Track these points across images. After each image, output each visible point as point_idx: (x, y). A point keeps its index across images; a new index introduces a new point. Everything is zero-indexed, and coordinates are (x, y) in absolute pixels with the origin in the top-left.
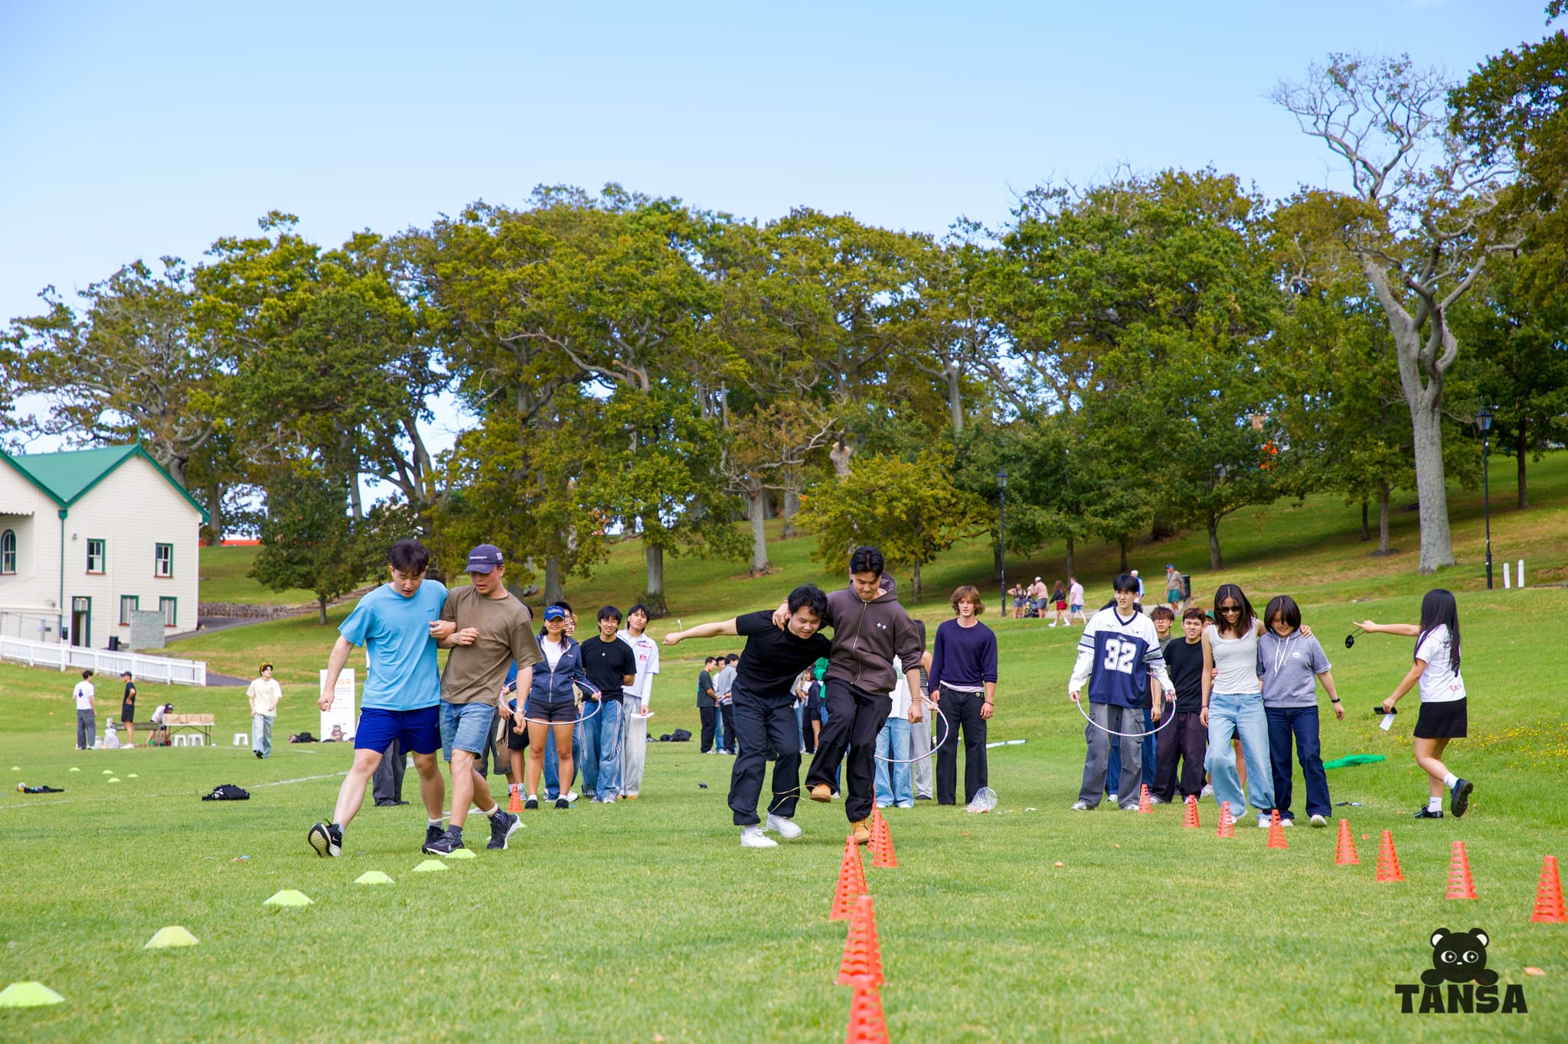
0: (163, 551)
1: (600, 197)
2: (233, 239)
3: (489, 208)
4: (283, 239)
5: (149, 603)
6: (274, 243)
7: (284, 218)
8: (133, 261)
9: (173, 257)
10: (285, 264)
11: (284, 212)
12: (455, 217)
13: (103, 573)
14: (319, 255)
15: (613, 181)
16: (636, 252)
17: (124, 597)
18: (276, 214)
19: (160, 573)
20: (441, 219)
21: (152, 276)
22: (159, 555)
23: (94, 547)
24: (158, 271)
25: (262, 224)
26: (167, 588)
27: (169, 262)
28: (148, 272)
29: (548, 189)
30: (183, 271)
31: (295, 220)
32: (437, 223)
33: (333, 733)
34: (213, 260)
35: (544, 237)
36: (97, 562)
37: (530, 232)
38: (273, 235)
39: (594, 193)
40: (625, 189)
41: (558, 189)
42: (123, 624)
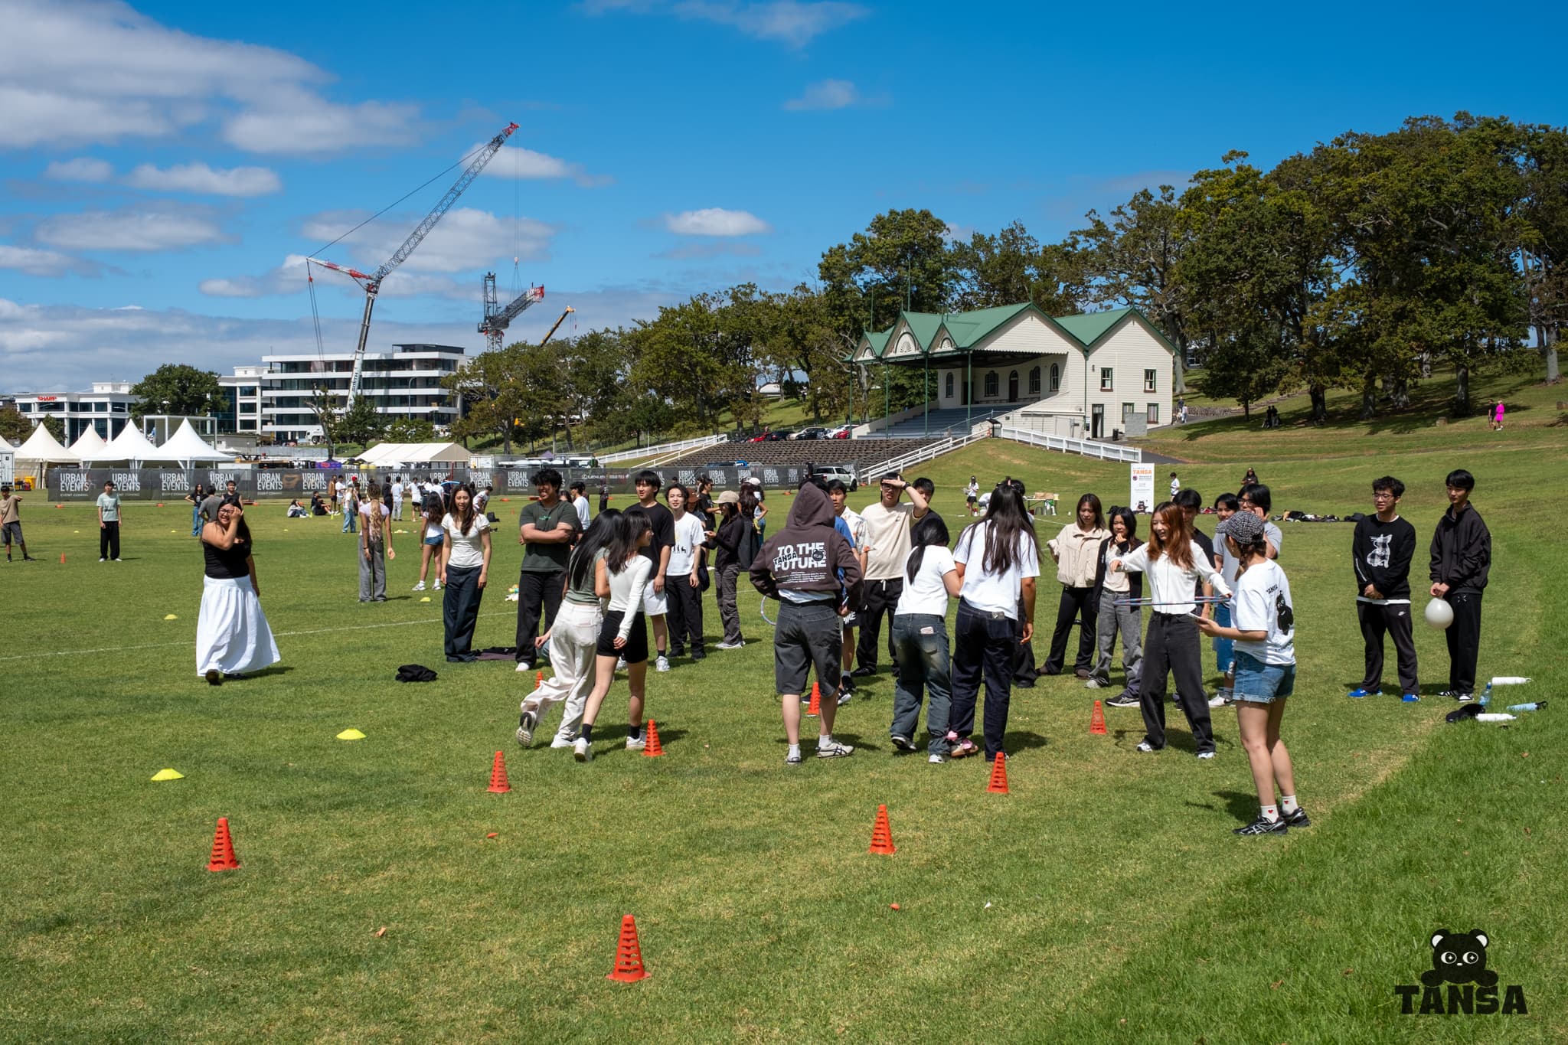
0: (1150, 374)
1: (1452, 122)
2: (1207, 172)
3: (1357, 135)
4: (1239, 168)
5: (1141, 408)
6: (1235, 171)
7: (1239, 154)
8: (1142, 190)
9: (1167, 185)
10: (1238, 184)
11: (1238, 150)
12: (1327, 144)
13: (1111, 390)
14: (1262, 176)
15: (1462, 110)
16: (1450, 158)
17: (1125, 404)
18: (1234, 152)
19: (1148, 388)
20: (1318, 146)
21: (1154, 199)
22: (1147, 377)
23: (1106, 373)
24: (1158, 196)
25: (1225, 160)
26: (1152, 398)
27: (1164, 188)
28: (1152, 196)
29: (1416, 120)
30: (1172, 195)
31: (1245, 155)
32: (1316, 149)
33: (1139, 507)
34: (1194, 185)
35: (1388, 152)
36: (1108, 383)
37: (1378, 150)
38: (1232, 166)
39: (1448, 119)
40: (1471, 115)
41: (1423, 119)
42: (1123, 422)
